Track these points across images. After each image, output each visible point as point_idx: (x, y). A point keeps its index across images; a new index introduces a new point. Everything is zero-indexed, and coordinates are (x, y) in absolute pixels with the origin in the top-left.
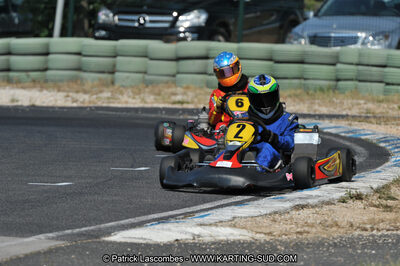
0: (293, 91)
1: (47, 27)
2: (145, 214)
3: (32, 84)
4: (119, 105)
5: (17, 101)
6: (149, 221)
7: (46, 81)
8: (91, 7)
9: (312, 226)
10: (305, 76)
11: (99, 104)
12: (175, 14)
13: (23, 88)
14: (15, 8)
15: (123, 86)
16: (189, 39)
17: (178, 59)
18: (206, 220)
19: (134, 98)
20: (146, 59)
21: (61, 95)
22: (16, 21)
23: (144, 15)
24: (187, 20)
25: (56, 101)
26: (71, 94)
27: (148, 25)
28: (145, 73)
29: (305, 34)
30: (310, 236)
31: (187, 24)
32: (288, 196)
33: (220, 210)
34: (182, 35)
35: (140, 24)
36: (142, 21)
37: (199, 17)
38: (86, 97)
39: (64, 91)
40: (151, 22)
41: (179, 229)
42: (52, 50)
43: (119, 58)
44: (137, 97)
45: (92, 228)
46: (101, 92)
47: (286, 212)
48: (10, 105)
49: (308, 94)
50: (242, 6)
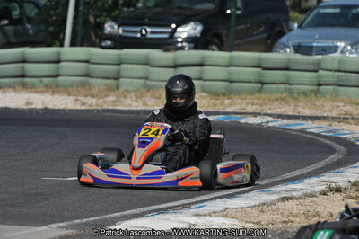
0: (279, 95)
1: (58, 38)
2: (146, 206)
3: (45, 89)
4: (123, 108)
6: (150, 212)
7: (57, 86)
8: (98, 20)
9: (296, 216)
10: (290, 82)
11: (106, 107)
12: (174, 26)
13: (37, 92)
14: (30, 20)
15: (127, 91)
16: (186, 48)
17: (176, 66)
18: (201, 210)
19: (136, 101)
20: (147, 66)
21: (72, 98)
22: (31, 32)
23: (146, 27)
24: (184, 32)
25: (67, 104)
26: (80, 98)
27: (149, 36)
28: (147, 79)
29: (290, 44)
31: (184, 35)
32: (274, 189)
33: (213, 202)
34: (180, 45)
35: (142, 35)
36: (144, 32)
37: (195, 29)
38: (94, 100)
39: (74, 95)
40: (152, 33)
41: (177, 219)
42: (63, 58)
43: (123, 66)
44: (139, 100)
45: (99, 218)
46: (107, 96)
47: (273, 203)
48: (25, 107)
49: (293, 97)
50: (233, 19)
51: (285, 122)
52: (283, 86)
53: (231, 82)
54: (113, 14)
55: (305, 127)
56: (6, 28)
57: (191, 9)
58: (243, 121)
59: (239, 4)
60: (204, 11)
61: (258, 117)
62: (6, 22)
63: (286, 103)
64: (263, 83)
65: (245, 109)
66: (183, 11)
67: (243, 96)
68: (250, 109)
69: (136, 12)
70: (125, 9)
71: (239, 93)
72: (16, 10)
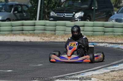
0: (110, 36)
1: (35, 17)
2: (65, 74)
3: (30, 35)
4: (57, 41)
5: (26, 40)
7: (34, 34)
8: (48, 11)
9: (116, 77)
10: (114, 32)
11: (51, 41)
12: (74, 13)
13: (28, 36)
15: (58, 35)
16: (79, 21)
19: (61, 39)
20: (65, 27)
22: (25, 15)
23: (65, 13)
24: (78, 15)
26: (42, 38)
27: (66, 16)
28: (65, 31)
29: (114, 19)
30: (115, 80)
31: (78, 16)
32: (109, 68)
33: (88, 72)
34: (76, 19)
35: (63, 16)
36: (64, 15)
37: (81, 14)
38: (47, 38)
39: (40, 37)
40: (67, 15)
42: (36, 24)
43: (57, 27)
44: (62, 38)
46: (51, 37)
47: (108, 73)
48: (24, 41)
49: (115, 37)
50: (94, 10)
51: (113, 45)
52: (112, 33)
53: (94, 32)
54: (53, 9)
55: (119, 47)
56: (16, 14)
57: (80, 7)
58: (98, 45)
59: (96, 6)
60: (84, 8)
61: (103, 44)
62: (16, 12)
63: (113, 39)
64: (105, 32)
65: (99, 41)
66: (77, 8)
67: (98, 37)
68: (100, 41)
69: (61, 8)
70: (57, 7)
71: (96, 35)
72: (20, 8)
